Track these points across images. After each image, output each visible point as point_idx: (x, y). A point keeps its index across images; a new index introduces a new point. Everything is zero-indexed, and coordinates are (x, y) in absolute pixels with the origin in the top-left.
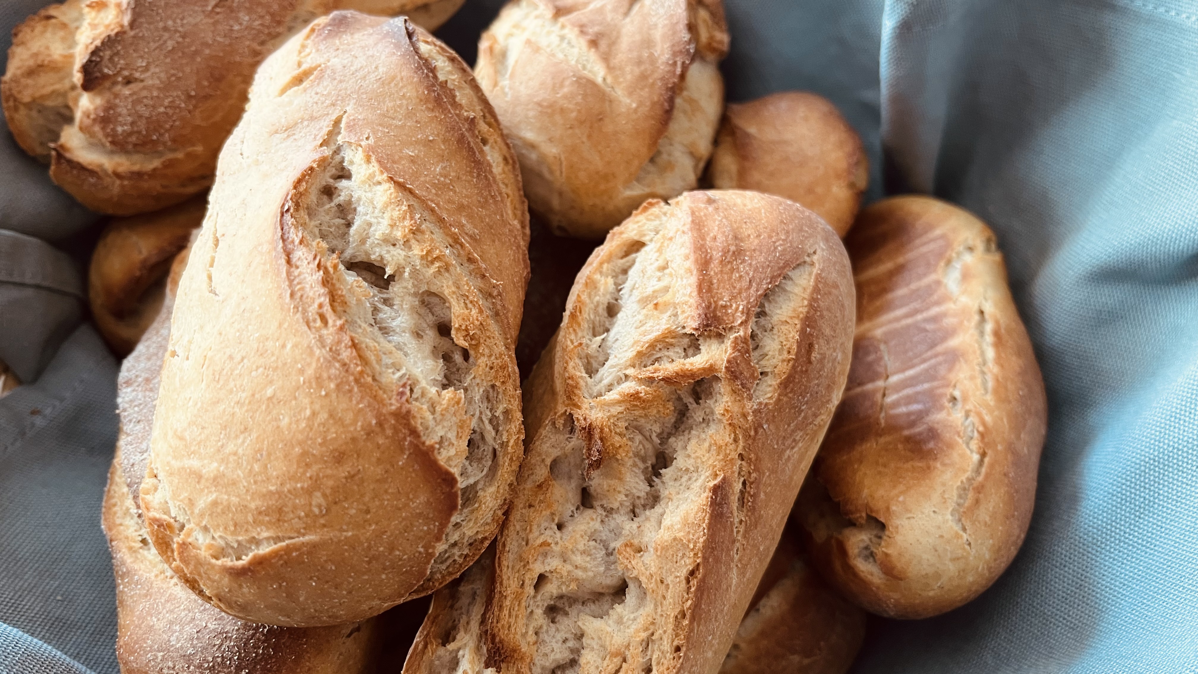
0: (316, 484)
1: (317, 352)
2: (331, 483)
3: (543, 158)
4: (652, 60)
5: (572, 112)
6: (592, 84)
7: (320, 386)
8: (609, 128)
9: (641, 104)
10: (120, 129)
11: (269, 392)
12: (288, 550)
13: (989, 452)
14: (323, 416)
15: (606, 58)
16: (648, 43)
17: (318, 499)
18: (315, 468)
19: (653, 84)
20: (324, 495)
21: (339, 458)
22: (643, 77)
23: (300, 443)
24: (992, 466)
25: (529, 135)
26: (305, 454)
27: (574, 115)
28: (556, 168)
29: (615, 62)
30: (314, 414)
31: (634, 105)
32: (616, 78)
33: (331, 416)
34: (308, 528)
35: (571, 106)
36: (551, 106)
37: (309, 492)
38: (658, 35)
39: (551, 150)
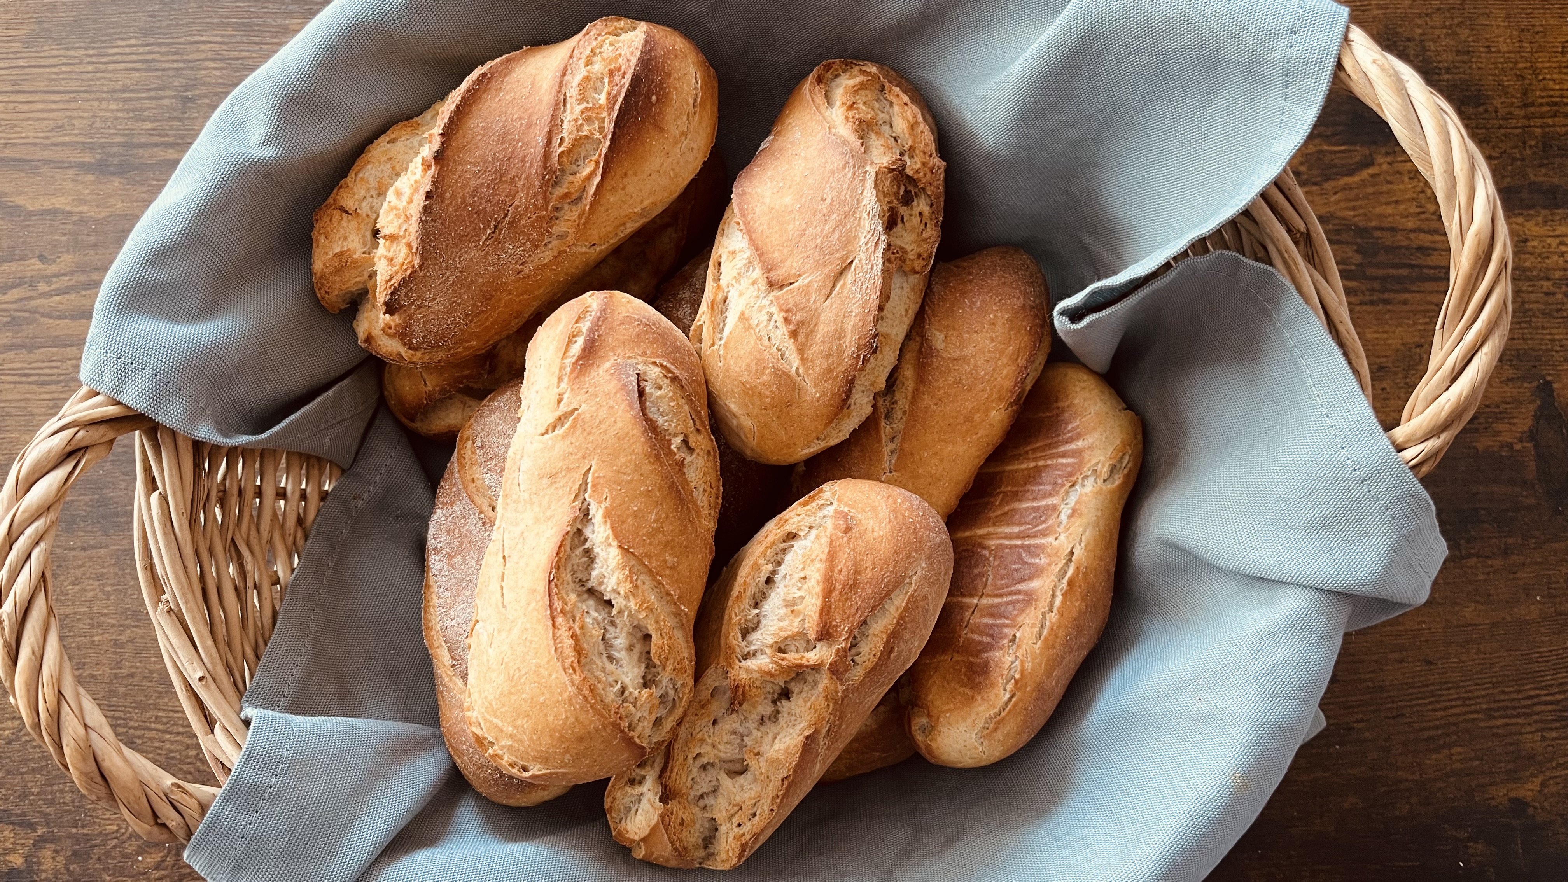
0: (567, 750)
1: (570, 689)
2: (575, 751)
3: (740, 427)
4: (840, 353)
5: (768, 397)
6: (787, 375)
7: (571, 704)
8: (796, 412)
9: (823, 394)
11: (542, 699)
12: (551, 774)
13: (1018, 694)
14: (572, 720)
15: (801, 351)
16: (840, 334)
17: (568, 756)
18: (567, 744)
19: (837, 377)
20: (572, 756)
21: (581, 739)
22: (830, 370)
23: (559, 731)
24: (1016, 704)
25: (733, 407)
26: (562, 736)
27: (768, 400)
28: (750, 436)
29: (809, 353)
30: (567, 718)
31: (818, 395)
32: (807, 370)
33: (577, 719)
34: (561, 767)
35: (768, 393)
36: (751, 389)
37: (563, 754)
38: (850, 324)
39: (748, 423)
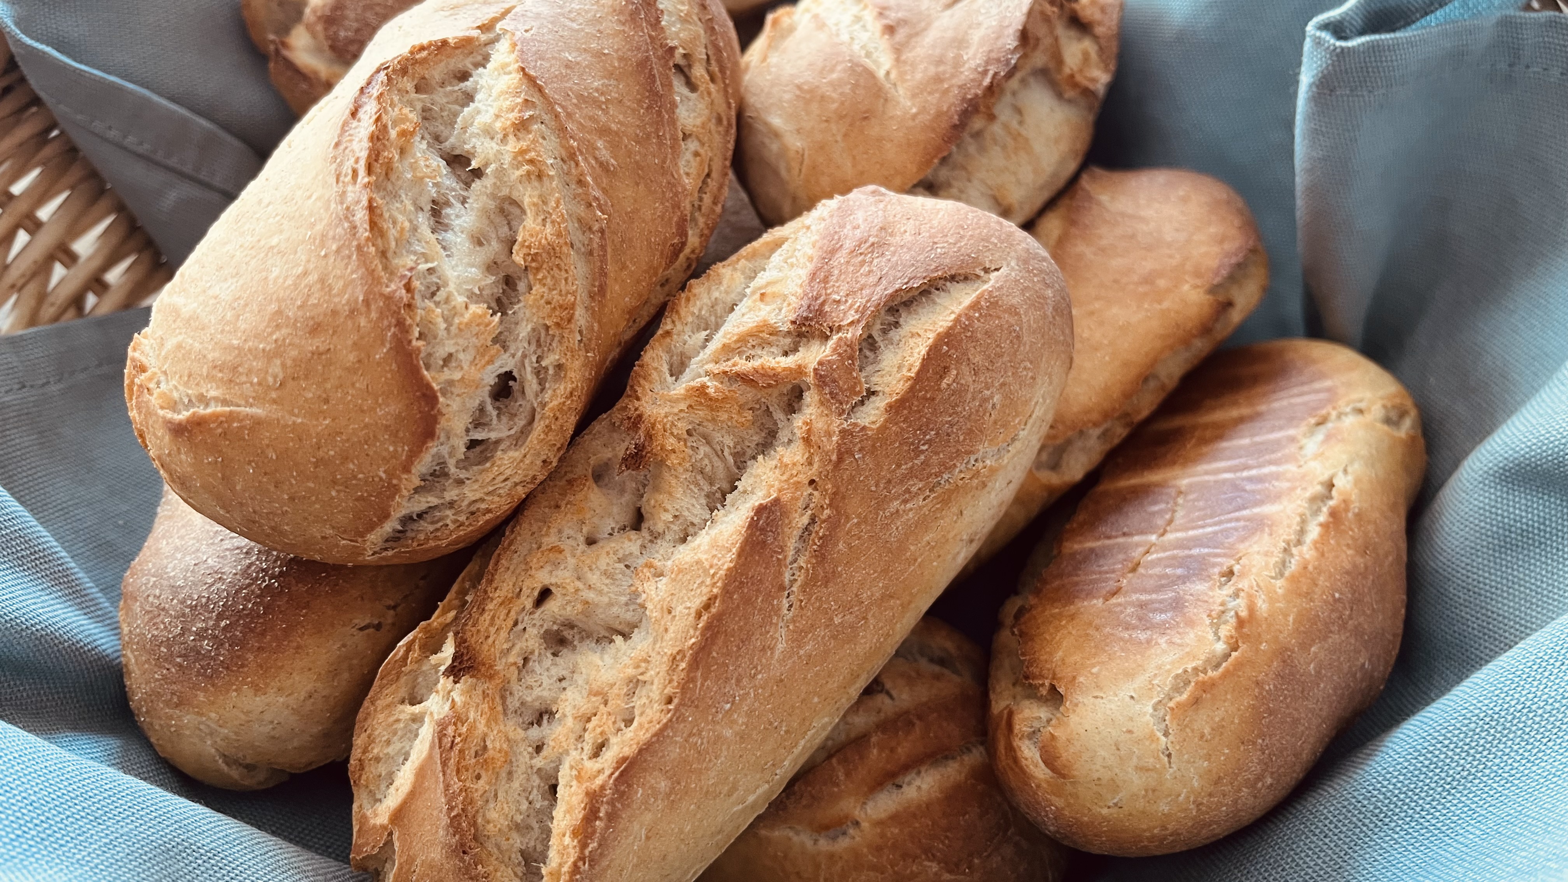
0: (278, 351)
1: (333, 206)
2: (294, 353)
3: (784, 149)
4: (958, 63)
5: (833, 102)
6: (871, 75)
7: (322, 245)
8: (874, 131)
9: (923, 110)
10: (342, 34)
12: (231, 417)
13: (1242, 646)
14: (313, 278)
15: (898, 50)
16: (960, 43)
17: (276, 367)
18: (284, 331)
19: (947, 91)
20: (283, 365)
21: (315, 329)
22: (938, 79)
23: (278, 300)
25: (776, 121)
26: (279, 312)
27: (834, 106)
28: (795, 165)
29: (907, 55)
30: (305, 273)
31: (914, 110)
32: (901, 74)
33: (322, 280)
34: (258, 399)
35: (834, 95)
36: (811, 91)
37: (269, 356)
38: (976, 36)
39: (795, 143)
